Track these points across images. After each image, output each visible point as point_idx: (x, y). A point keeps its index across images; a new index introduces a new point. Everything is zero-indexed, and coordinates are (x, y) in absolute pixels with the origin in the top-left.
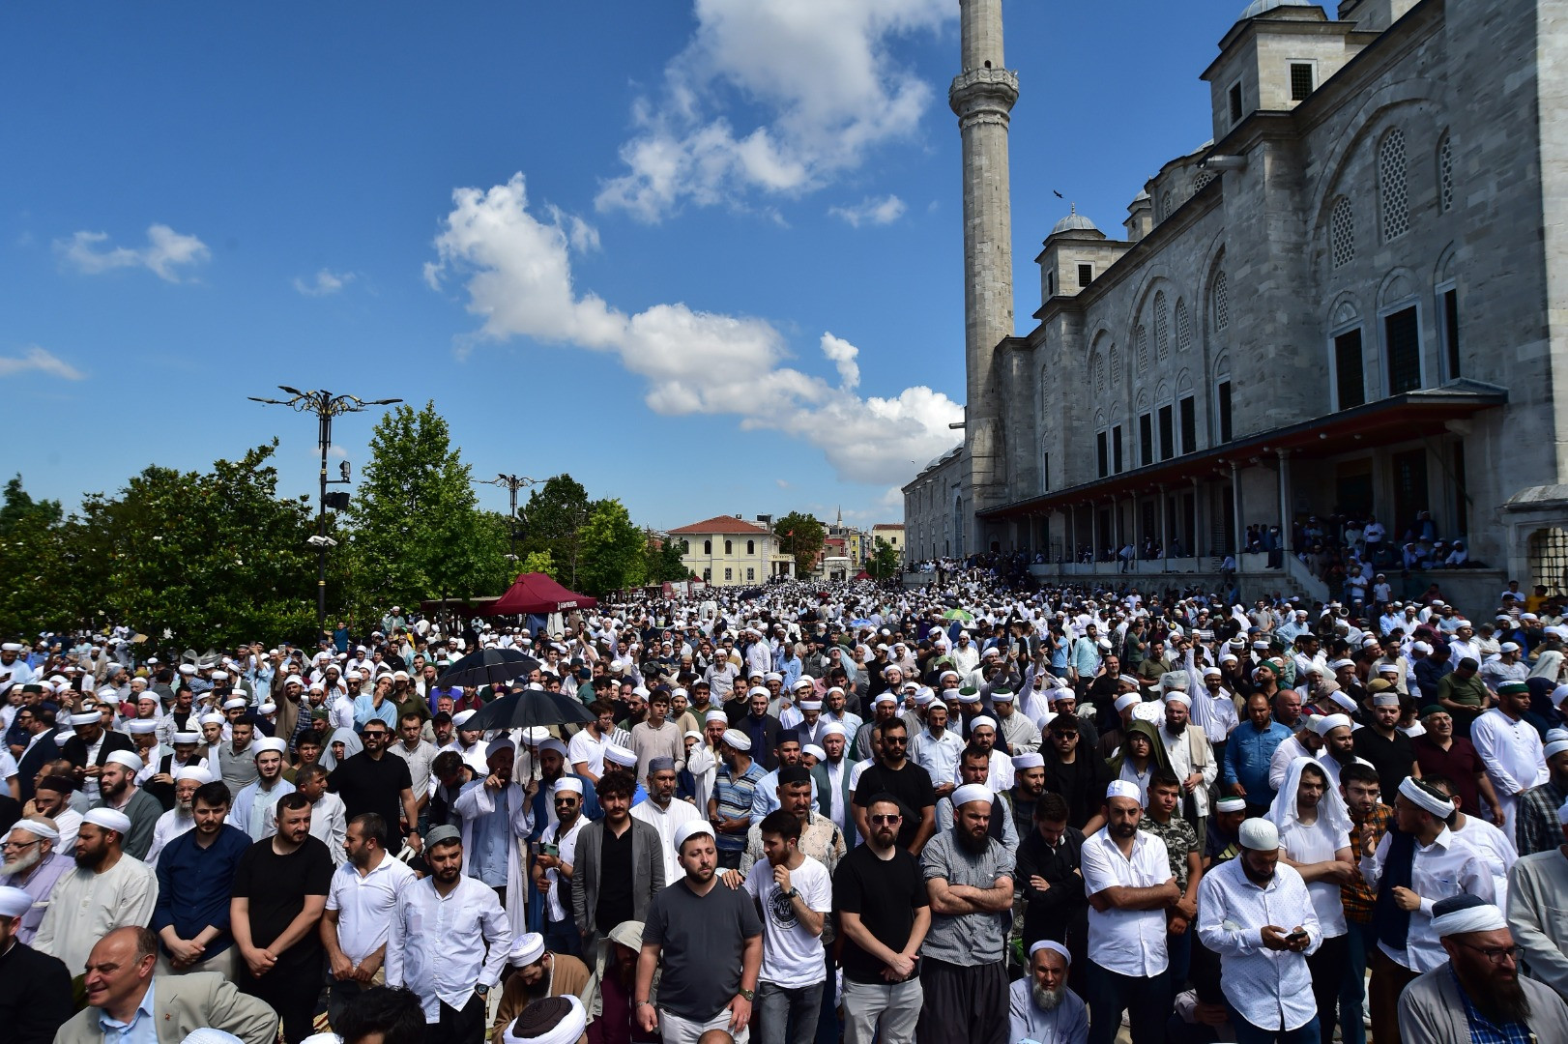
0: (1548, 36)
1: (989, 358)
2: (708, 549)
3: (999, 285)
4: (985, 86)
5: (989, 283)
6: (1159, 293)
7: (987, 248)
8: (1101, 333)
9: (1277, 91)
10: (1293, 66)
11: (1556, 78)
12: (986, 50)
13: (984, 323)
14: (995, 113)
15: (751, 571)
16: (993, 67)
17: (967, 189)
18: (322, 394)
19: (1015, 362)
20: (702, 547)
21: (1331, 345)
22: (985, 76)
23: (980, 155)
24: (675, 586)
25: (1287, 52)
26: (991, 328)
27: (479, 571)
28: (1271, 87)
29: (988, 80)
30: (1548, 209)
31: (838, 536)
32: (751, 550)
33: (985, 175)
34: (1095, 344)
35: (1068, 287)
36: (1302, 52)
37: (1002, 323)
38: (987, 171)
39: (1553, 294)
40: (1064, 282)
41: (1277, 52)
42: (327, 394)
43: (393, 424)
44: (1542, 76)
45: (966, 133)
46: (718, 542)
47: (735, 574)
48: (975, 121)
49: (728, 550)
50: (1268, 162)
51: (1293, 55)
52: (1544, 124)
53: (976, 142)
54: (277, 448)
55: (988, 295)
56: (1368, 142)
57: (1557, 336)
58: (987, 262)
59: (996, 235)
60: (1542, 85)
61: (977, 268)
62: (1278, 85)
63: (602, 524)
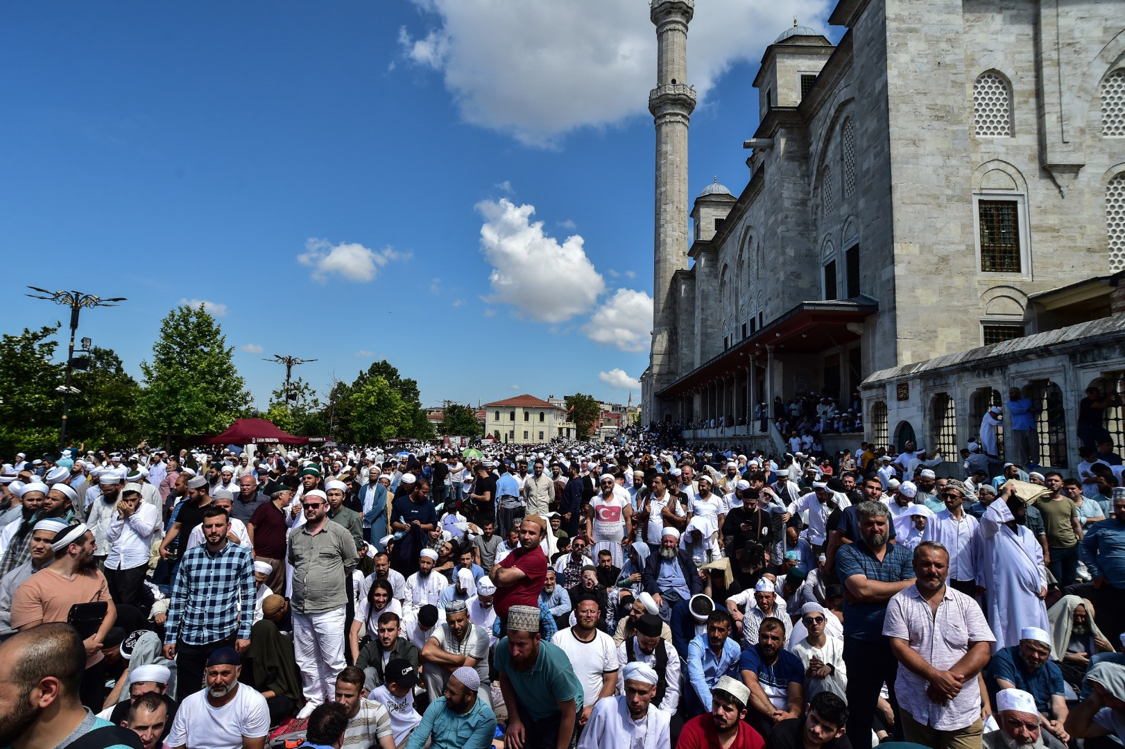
0: (894, 55)
1: (668, 285)
2: (512, 418)
3: (676, 234)
4: (670, 96)
5: (669, 233)
6: (751, 237)
7: (669, 208)
8: (726, 266)
9: (790, 93)
10: (802, 76)
11: (900, 83)
12: (673, 72)
13: (665, 260)
14: (677, 115)
15: (541, 435)
16: (677, 83)
17: (658, 168)
18: (73, 295)
19: (683, 287)
20: (508, 416)
21: (823, 270)
22: (670, 89)
23: (666, 143)
25: (799, 67)
26: (670, 264)
27: (185, 414)
28: (786, 91)
29: (672, 92)
30: (894, 172)
31: (618, 412)
32: (542, 419)
33: (670, 157)
34: (723, 274)
35: (706, 234)
36: (809, 67)
37: (678, 260)
38: (671, 155)
39: (898, 232)
40: (704, 231)
41: (791, 66)
42: (77, 294)
44: (890, 81)
45: (658, 128)
46: (519, 413)
47: (530, 435)
48: (663, 121)
49: (527, 418)
50: (783, 142)
51: (803, 69)
53: (664, 135)
55: (669, 240)
56: (838, 128)
57: (900, 263)
58: (668, 218)
59: (676, 199)
61: (662, 222)
62: (791, 90)
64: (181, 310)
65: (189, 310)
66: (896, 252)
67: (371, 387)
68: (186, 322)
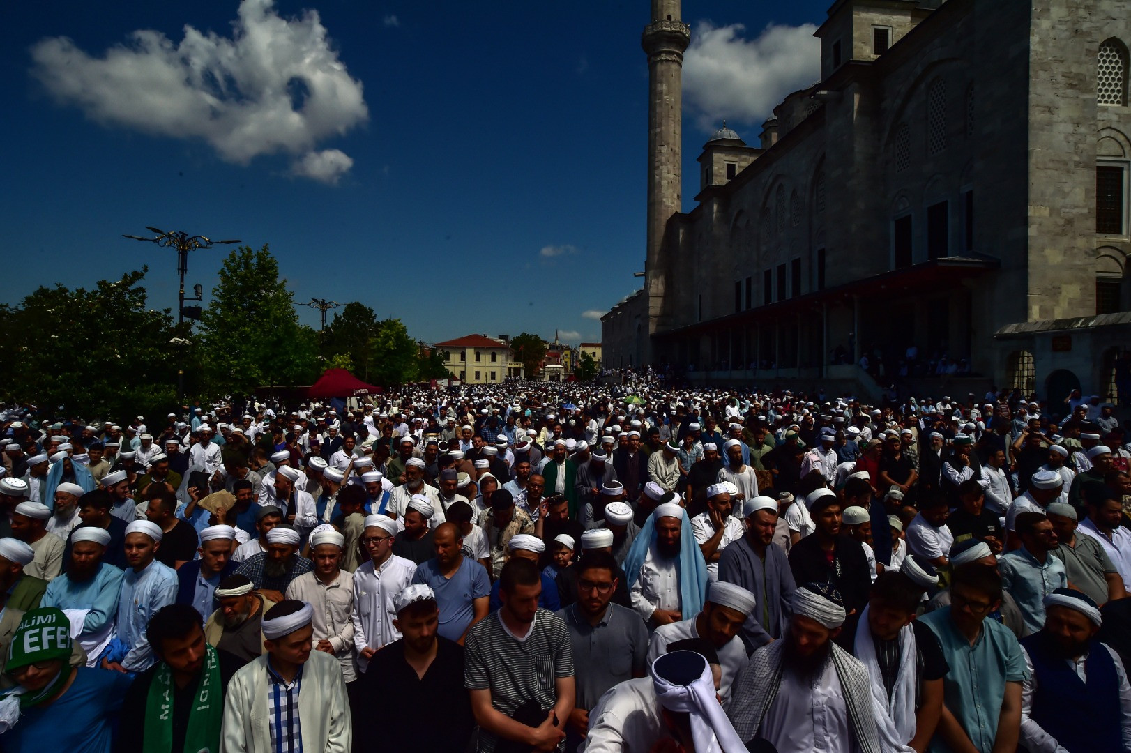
0: (1037, 21)
1: (663, 228)
2: (463, 358)
3: (672, 176)
4: (667, 33)
5: (665, 175)
6: (781, 186)
7: (664, 149)
8: (741, 212)
9: (864, 47)
10: (876, 29)
11: (1041, 50)
12: (668, 7)
13: (661, 203)
14: (673, 53)
15: (493, 374)
16: (673, 19)
17: (652, 108)
18: (180, 235)
19: (681, 231)
20: (458, 357)
21: (892, 225)
22: (667, 26)
23: (661, 82)
24: (439, 382)
25: (873, 20)
26: (665, 206)
27: (297, 366)
28: (860, 44)
29: (669, 29)
30: (1031, 139)
31: (555, 351)
32: (494, 359)
33: (665, 97)
34: (736, 220)
35: (719, 179)
36: (882, 20)
37: (673, 203)
38: (666, 95)
39: (1032, 196)
40: (716, 176)
41: (866, 19)
42: (184, 235)
43: (237, 259)
44: (1032, 47)
45: (652, 67)
46: (470, 353)
47: (482, 376)
48: (659, 59)
49: (478, 359)
50: (857, 98)
51: (877, 22)
52: (1032, 81)
53: (659, 73)
54: (146, 275)
55: (664, 182)
56: (923, 86)
57: (1033, 224)
58: (664, 159)
59: (671, 141)
60: (1032, 54)
61: (657, 164)
62: (866, 43)
63: (387, 337)
64: (242, 251)
65: (250, 251)
66: (1030, 213)
67: (389, 331)
68: (247, 265)
